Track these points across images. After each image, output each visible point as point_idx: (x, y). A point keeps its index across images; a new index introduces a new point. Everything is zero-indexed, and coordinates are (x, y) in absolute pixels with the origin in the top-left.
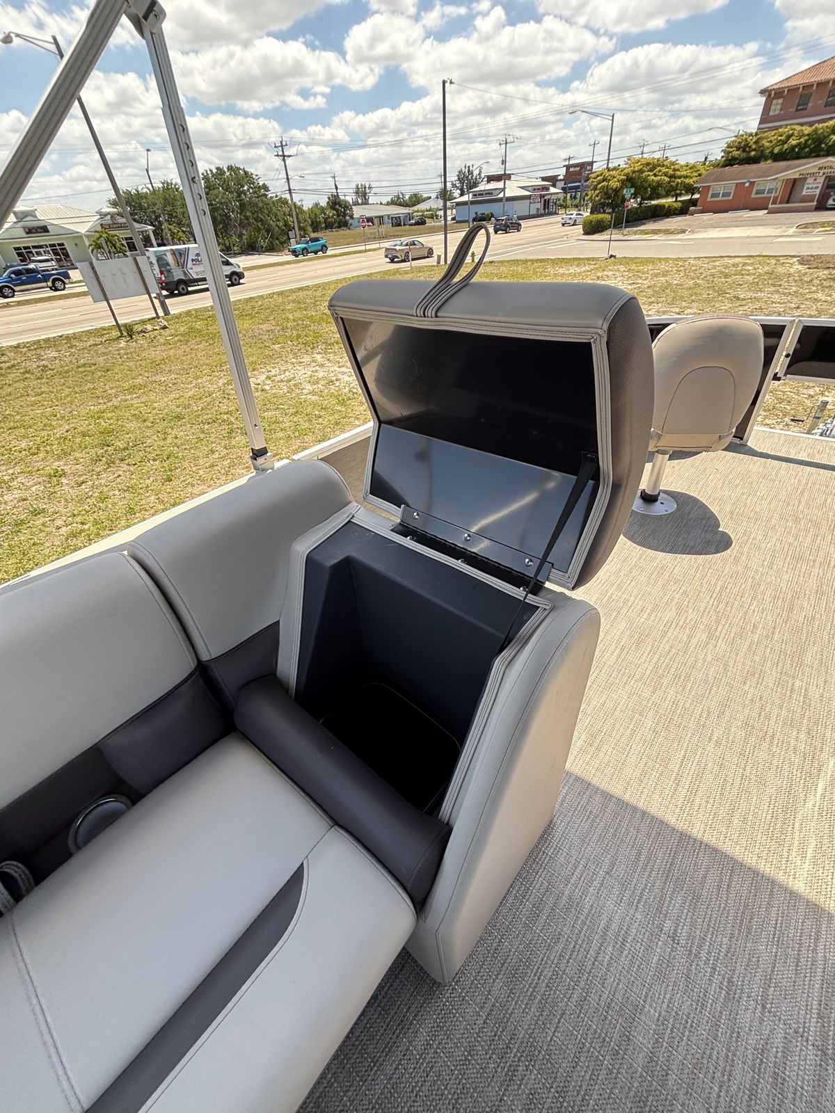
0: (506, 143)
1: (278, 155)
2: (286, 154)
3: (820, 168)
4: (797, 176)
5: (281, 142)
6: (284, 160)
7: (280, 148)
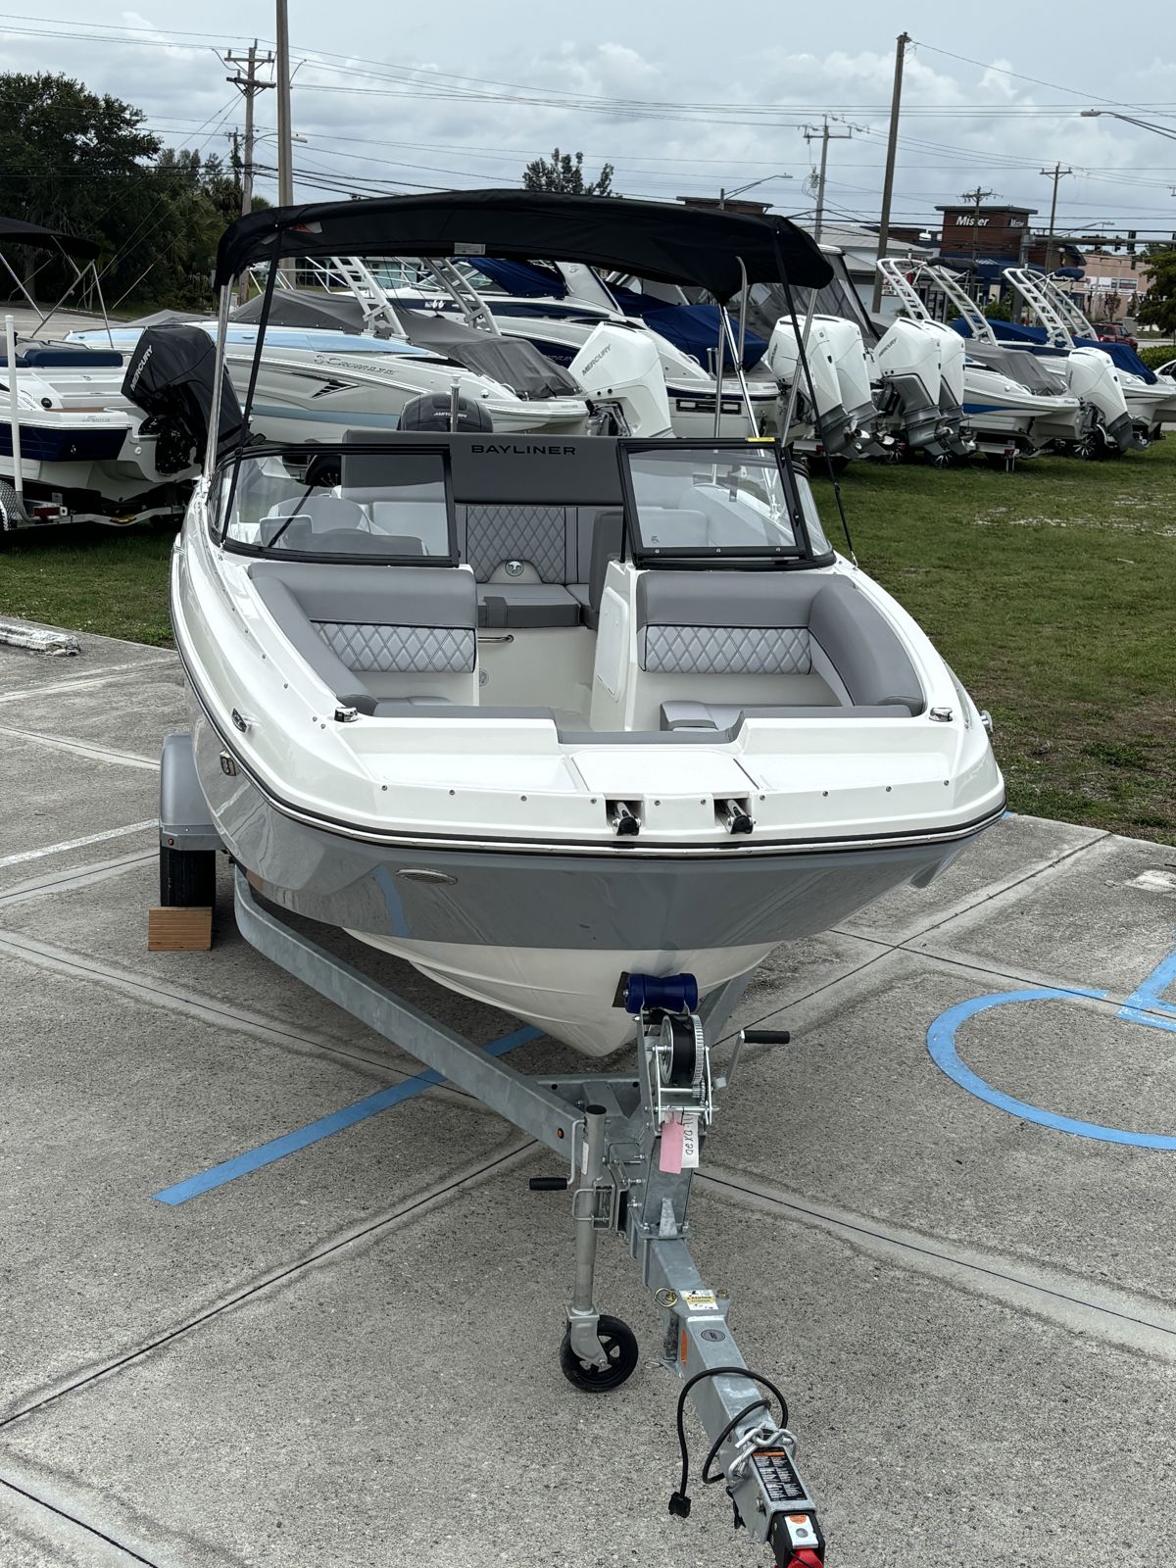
0: (827, 137)
1: (237, 80)
2: (256, 79)
5: (252, 51)
6: (249, 93)
7: (245, 65)
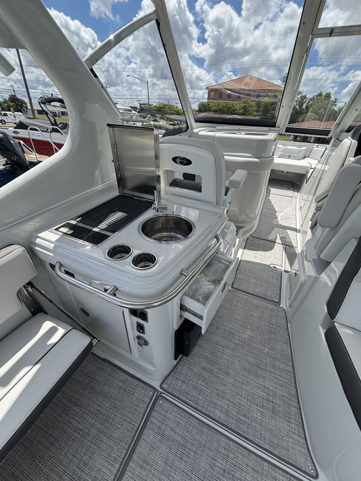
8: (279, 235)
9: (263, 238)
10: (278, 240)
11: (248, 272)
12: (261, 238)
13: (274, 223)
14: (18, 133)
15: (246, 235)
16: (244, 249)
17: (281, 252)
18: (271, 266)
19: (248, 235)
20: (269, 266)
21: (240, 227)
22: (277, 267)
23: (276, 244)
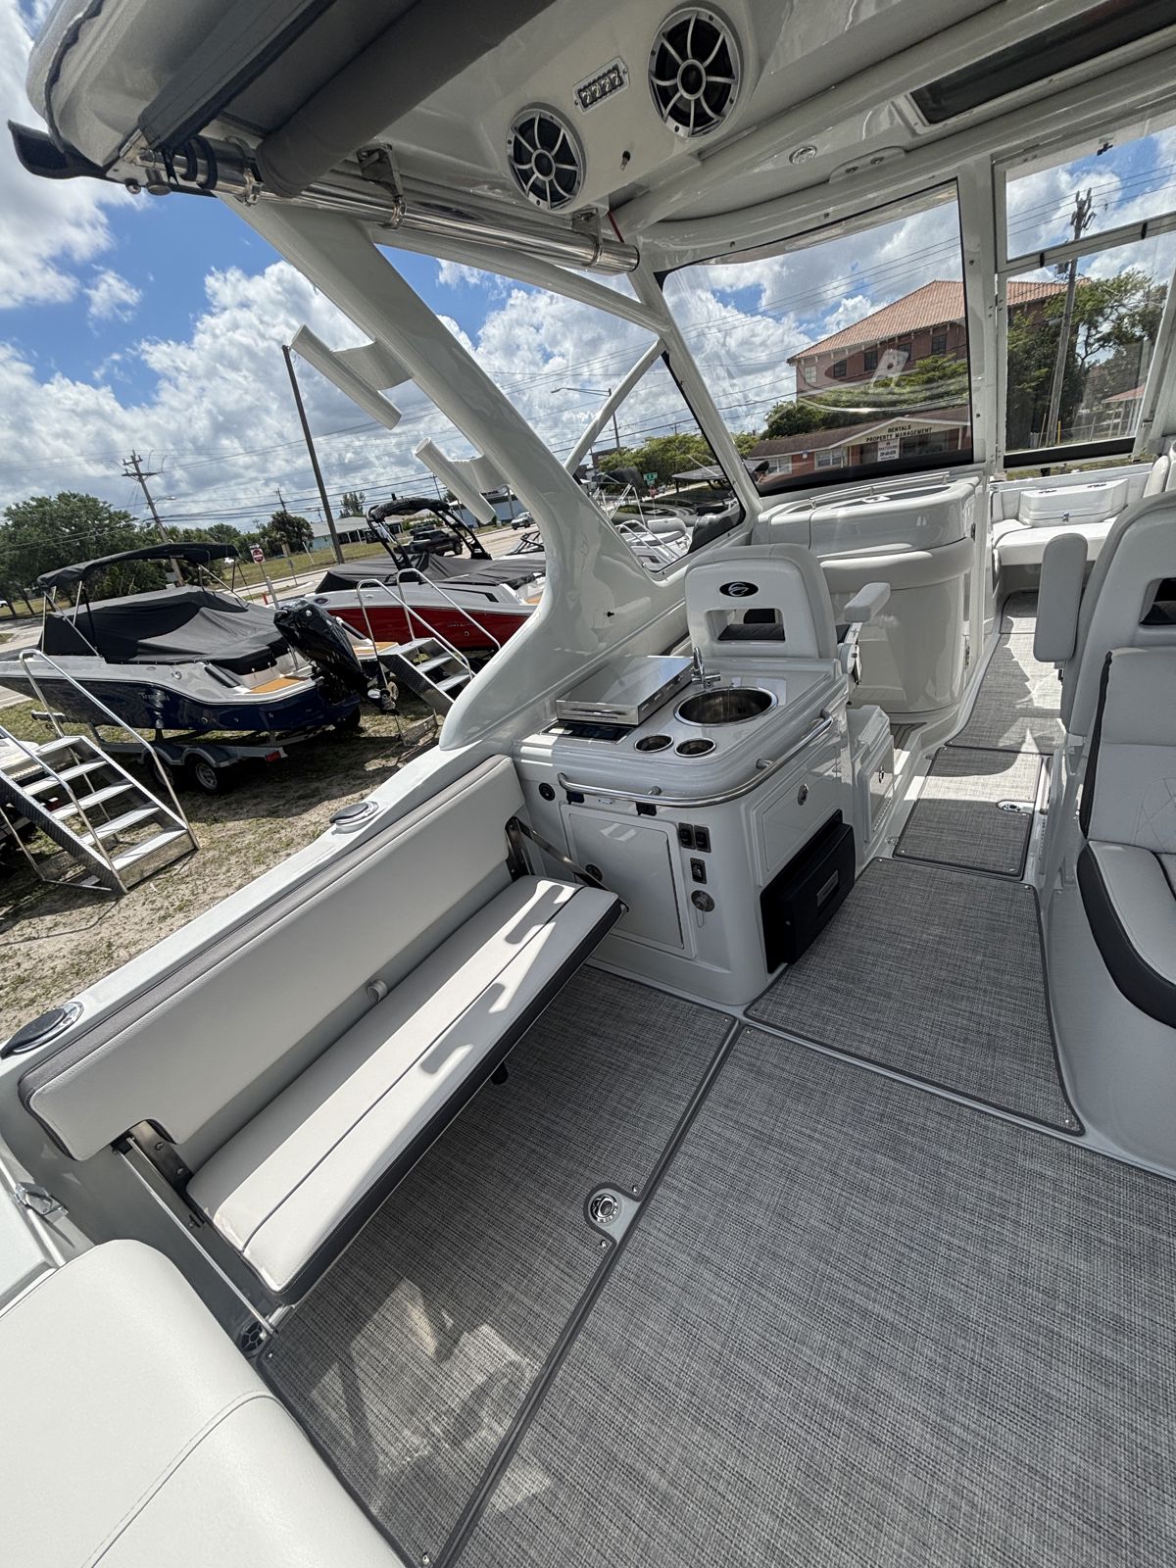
3: (890, 430)
4: (864, 442)
8: (1032, 733)
9: (981, 746)
10: (1029, 746)
11: (938, 822)
12: (975, 746)
13: (1018, 706)
14: (324, 601)
15: (934, 745)
16: (928, 774)
17: (1034, 772)
18: (1001, 805)
19: (940, 743)
20: (997, 804)
21: (913, 725)
22: (1020, 805)
23: (1020, 756)
